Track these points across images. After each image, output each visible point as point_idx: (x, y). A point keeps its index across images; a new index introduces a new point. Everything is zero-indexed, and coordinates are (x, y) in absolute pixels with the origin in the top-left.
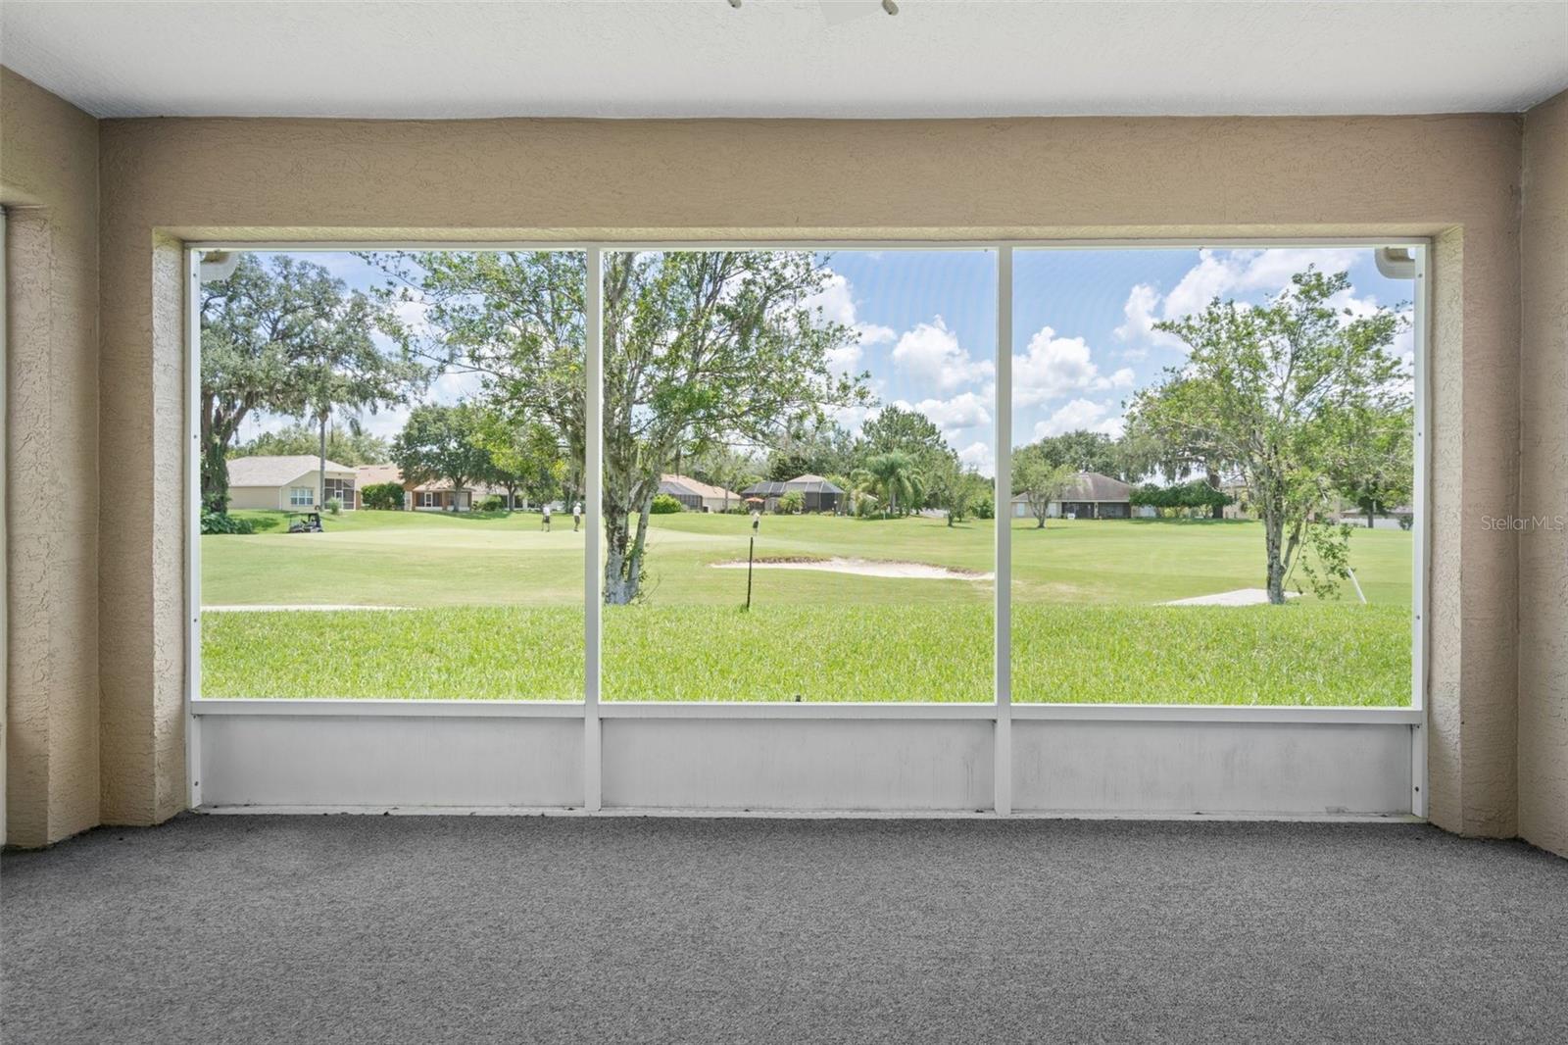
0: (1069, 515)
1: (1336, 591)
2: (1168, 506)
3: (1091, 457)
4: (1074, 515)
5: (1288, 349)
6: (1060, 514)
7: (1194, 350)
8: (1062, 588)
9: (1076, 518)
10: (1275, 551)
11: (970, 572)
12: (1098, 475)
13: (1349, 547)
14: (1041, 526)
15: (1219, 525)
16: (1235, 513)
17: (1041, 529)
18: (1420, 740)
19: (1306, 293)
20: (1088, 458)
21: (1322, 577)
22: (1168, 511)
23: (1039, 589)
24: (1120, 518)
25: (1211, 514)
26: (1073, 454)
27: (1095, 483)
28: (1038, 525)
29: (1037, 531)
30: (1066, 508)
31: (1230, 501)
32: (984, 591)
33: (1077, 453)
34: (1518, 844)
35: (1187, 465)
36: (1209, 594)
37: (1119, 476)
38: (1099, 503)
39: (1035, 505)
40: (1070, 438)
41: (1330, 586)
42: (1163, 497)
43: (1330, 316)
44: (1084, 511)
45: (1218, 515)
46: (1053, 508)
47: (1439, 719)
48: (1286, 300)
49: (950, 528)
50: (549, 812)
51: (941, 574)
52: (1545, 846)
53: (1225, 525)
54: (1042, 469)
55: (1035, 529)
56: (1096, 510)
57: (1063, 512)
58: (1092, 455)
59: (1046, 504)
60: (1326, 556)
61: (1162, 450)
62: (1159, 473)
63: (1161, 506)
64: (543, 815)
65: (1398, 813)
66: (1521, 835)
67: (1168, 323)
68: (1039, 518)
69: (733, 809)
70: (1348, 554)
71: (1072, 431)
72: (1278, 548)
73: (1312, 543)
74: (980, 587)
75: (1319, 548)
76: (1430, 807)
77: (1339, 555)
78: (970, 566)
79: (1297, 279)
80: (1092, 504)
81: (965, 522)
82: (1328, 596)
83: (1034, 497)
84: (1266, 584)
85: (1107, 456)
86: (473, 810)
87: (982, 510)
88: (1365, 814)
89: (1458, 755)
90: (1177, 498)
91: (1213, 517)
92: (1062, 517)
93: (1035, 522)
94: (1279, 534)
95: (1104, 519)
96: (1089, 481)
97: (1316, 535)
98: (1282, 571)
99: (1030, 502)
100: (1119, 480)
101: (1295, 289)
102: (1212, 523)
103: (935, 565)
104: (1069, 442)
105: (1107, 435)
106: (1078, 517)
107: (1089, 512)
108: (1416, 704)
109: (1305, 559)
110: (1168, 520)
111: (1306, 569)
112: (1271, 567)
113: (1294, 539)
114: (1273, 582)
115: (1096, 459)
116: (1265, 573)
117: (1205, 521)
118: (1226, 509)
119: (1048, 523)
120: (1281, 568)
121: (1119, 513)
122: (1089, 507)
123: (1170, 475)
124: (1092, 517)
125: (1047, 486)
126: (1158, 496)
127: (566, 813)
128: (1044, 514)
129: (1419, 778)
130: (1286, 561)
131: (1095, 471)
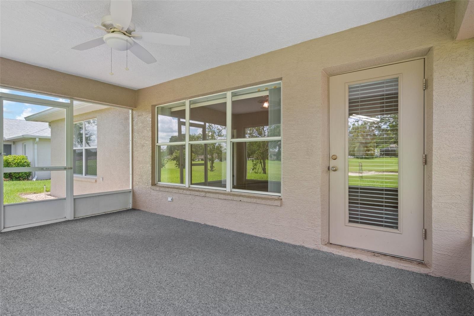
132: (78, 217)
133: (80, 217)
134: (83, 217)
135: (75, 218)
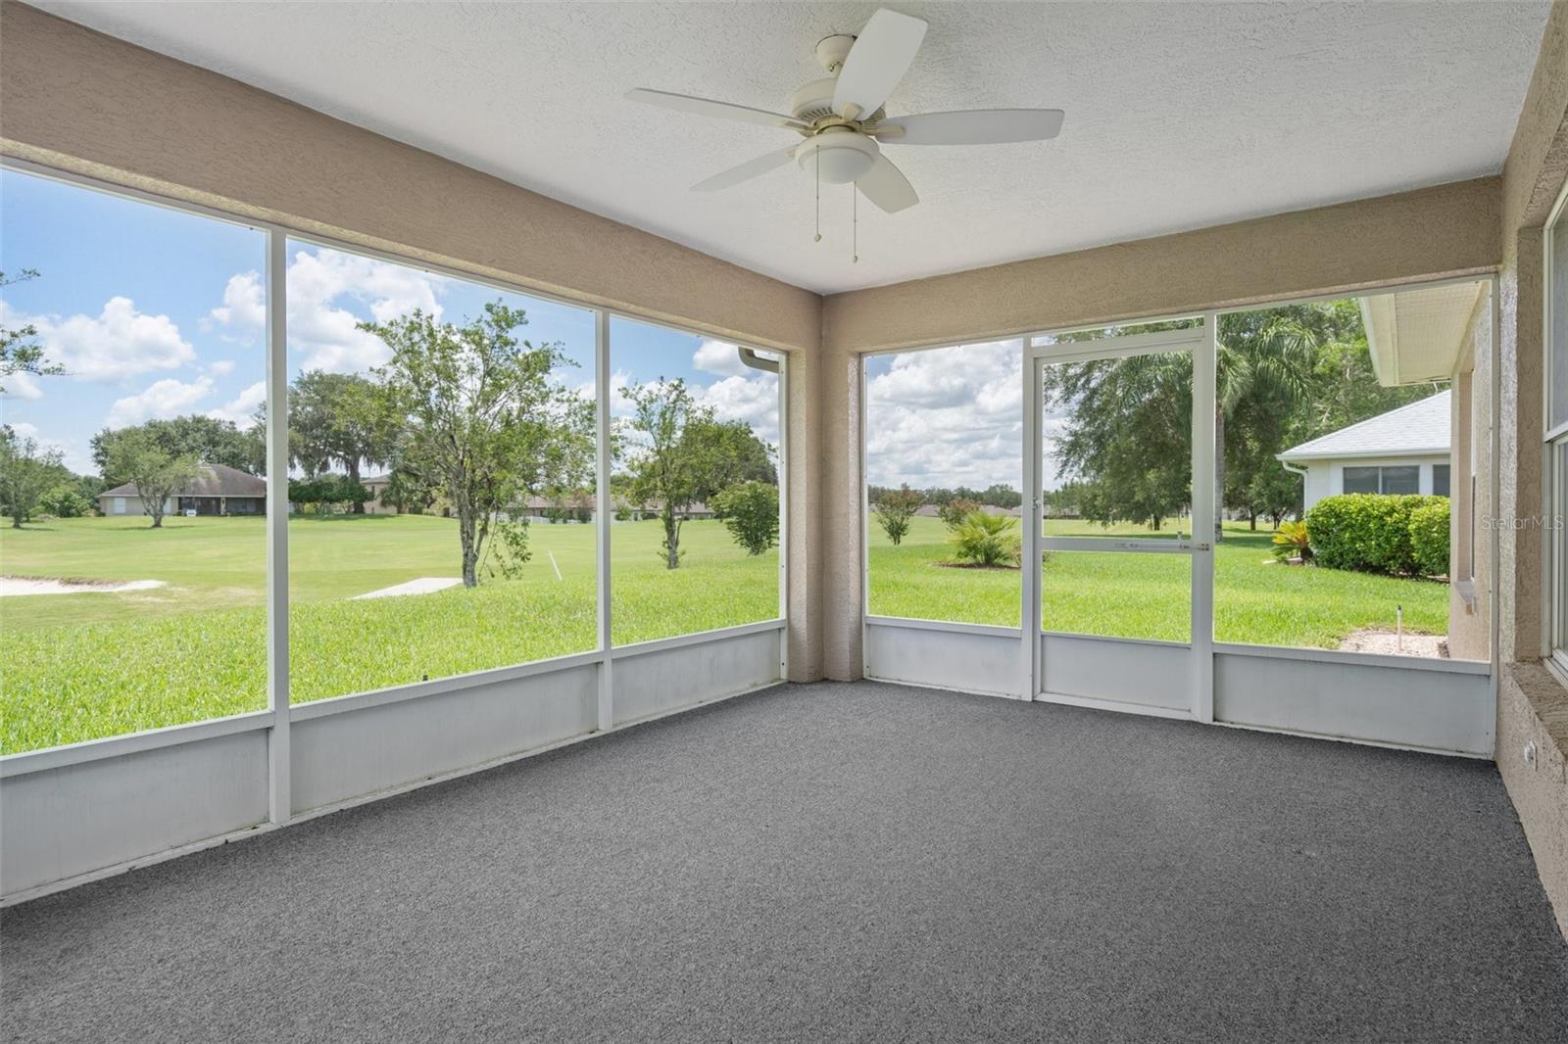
0: (188, 511)
1: (520, 572)
2: (309, 501)
3: (214, 447)
4: (194, 512)
5: (481, 367)
6: (177, 510)
7: (395, 354)
8: (240, 591)
9: (197, 515)
10: (470, 541)
11: (112, 582)
12: (223, 466)
13: (529, 535)
14: (157, 525)
15: (362, 520)
16: (373, 509)
17: (158, 530)
18: (784, 635)
19: (498, 323)
20: (210, 447)
21: (509, 564)
22: (308, 507)
23: (212, 595)
24: (253, 514)
25: (353, 510)
26: (190, 441)
27: (221, 475)
28: (153, 523)
29: (152, 531)
30: (183, 505)
31: (371, 497)
32: (141, 603)
33: (195, 441)
34: (825, 680)
35: (327, 460)
36: (392, 586)
37: (248, 468)
38: (227, 499)
39: (149, 500)
40: (186, 422)
41: (515, 569)
42: (304, 493)
43: (513, 344)
44: (208, 507)
45: (359, 511)
46: (170, 506)
47: (794, 622)
48: (480, 324)
49: (18, 531)
50: (232, 837)
51: (53, 588)
52: (837, 679)
53: (367, 520)
54: (158, 458)
55: (150, 528)
56: (223, 506)
57: (180, 508)
58: (215, 444)
59: (164, 499)
60: (511, 544)
61: (302, 444)
62: (299, 467)
63: (301, 501)
64: (227, 842)
65: (776, 680)
66: (826, 676)
67: (372, 325)
68: (155, 516)
69: (421, 780)
70: (528, 541)
71: (188, 416)
72: (472, 538)
73: (500, 534)
74: (132, 599)
75: (506, 538)
76: (790, 672)
77: (521, 542)
78: (98, 576)
79: (489, 308)
80: (218, 500)
81: (36, 522)
82: (512, 576)
83: (147, 490)
84: (462, 570)
85: (234, 447)
86: (131, 864)
87: (62, 505)
88: (765, 684)
89: (805, 639)
90: (318, 493)
91: (355, 512)
92: (179, 514)
93: (150, 520)
94: (473, 526)
95: (232, 516)
96: (213, 474)
97: (504, 527)
98: (475, 558)
99: (141, 496)
100: (248, 472)
101: (488, 316)
102: (356, 519)
103: (34, 578)
104: (185, 428)
105: (231, 423)
106: (200, 513)
107: (214, 508)
108: (783, 615)
109: (493, 549)
110: (309, 516)
111: (496, 555)
112: (466, 555)
113: (484, 531)
114: (468, 569)
115: (220, 449)
116: (460, 562)
117: (346, 516)
118: (367, 506)
119: (166, 521)
120: (475, 555)
121: (251, 508)
122: (214, 502)
123: (309, 471)
124: (218, 513)
125: (167, 477)
126: (298, 491)
127: (253, 833)
128: (161, 510)
129: (784, 657)
130: (478, 550)
131: (219, 462)
132: (1232, 723)
133: (1237, 724)
134: (1245, 728)
135: (1219, 721)
